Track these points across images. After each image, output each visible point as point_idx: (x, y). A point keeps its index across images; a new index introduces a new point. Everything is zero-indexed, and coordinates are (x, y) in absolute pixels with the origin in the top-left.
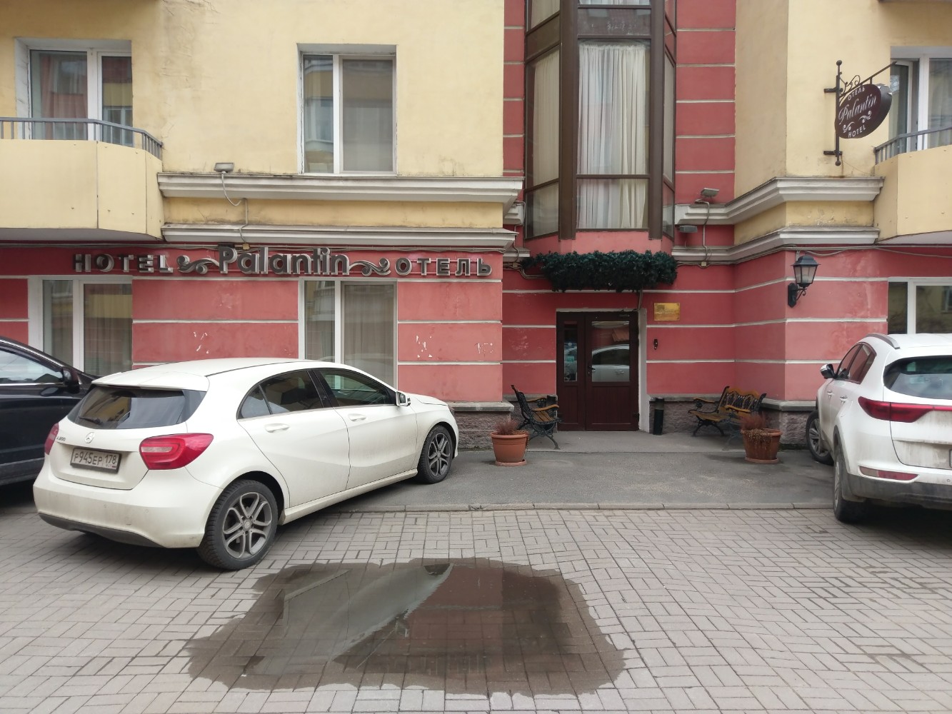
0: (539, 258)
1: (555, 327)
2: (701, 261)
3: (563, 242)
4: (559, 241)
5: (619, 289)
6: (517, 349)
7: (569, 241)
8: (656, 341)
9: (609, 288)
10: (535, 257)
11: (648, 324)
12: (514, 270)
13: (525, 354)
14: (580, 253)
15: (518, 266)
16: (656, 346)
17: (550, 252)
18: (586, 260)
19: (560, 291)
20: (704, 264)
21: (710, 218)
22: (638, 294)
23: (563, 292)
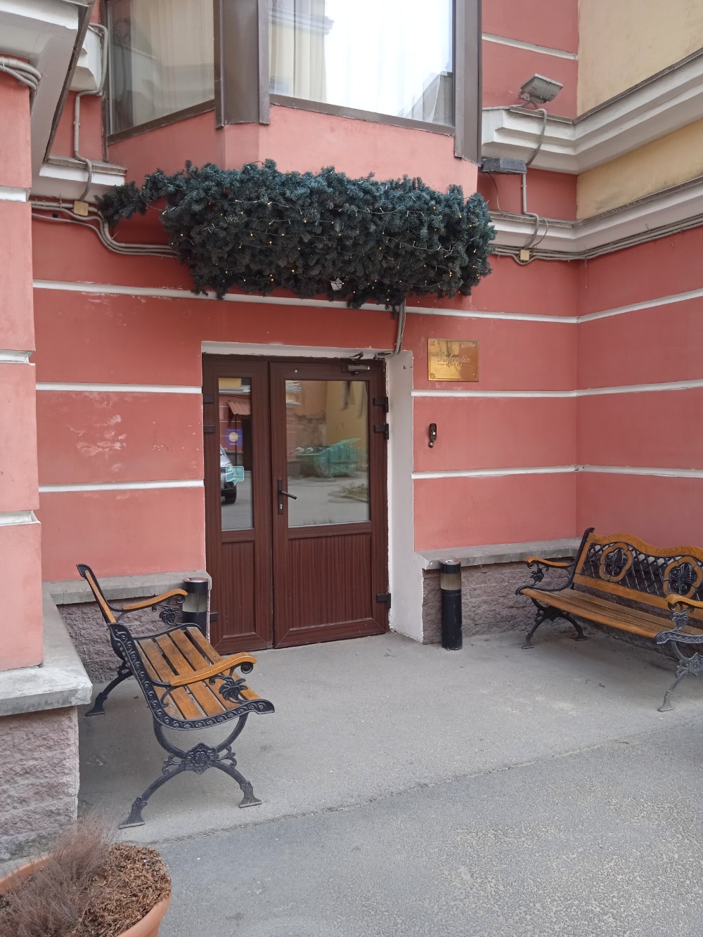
0: (154, 183)
1: (198, 391)
2: (519, 249)
3: (230, 132)
4: (220, 128)
5: (355, 301)
6: (94, 451)
7: (248, 132)
8: (433, 427)
9: (332, 295)
10: (140, 184)
11: (417, 388)
12: (77, 224)
13: (116, 467)
14: (283, 168)
15: (90, 213)
16: (432, 439)
17: (188, 164)
18: (301, 191)
19: (212, 295)
20: (525, 255)
21: (544, 147)
22: (395, 315)
23: (219, 297)
